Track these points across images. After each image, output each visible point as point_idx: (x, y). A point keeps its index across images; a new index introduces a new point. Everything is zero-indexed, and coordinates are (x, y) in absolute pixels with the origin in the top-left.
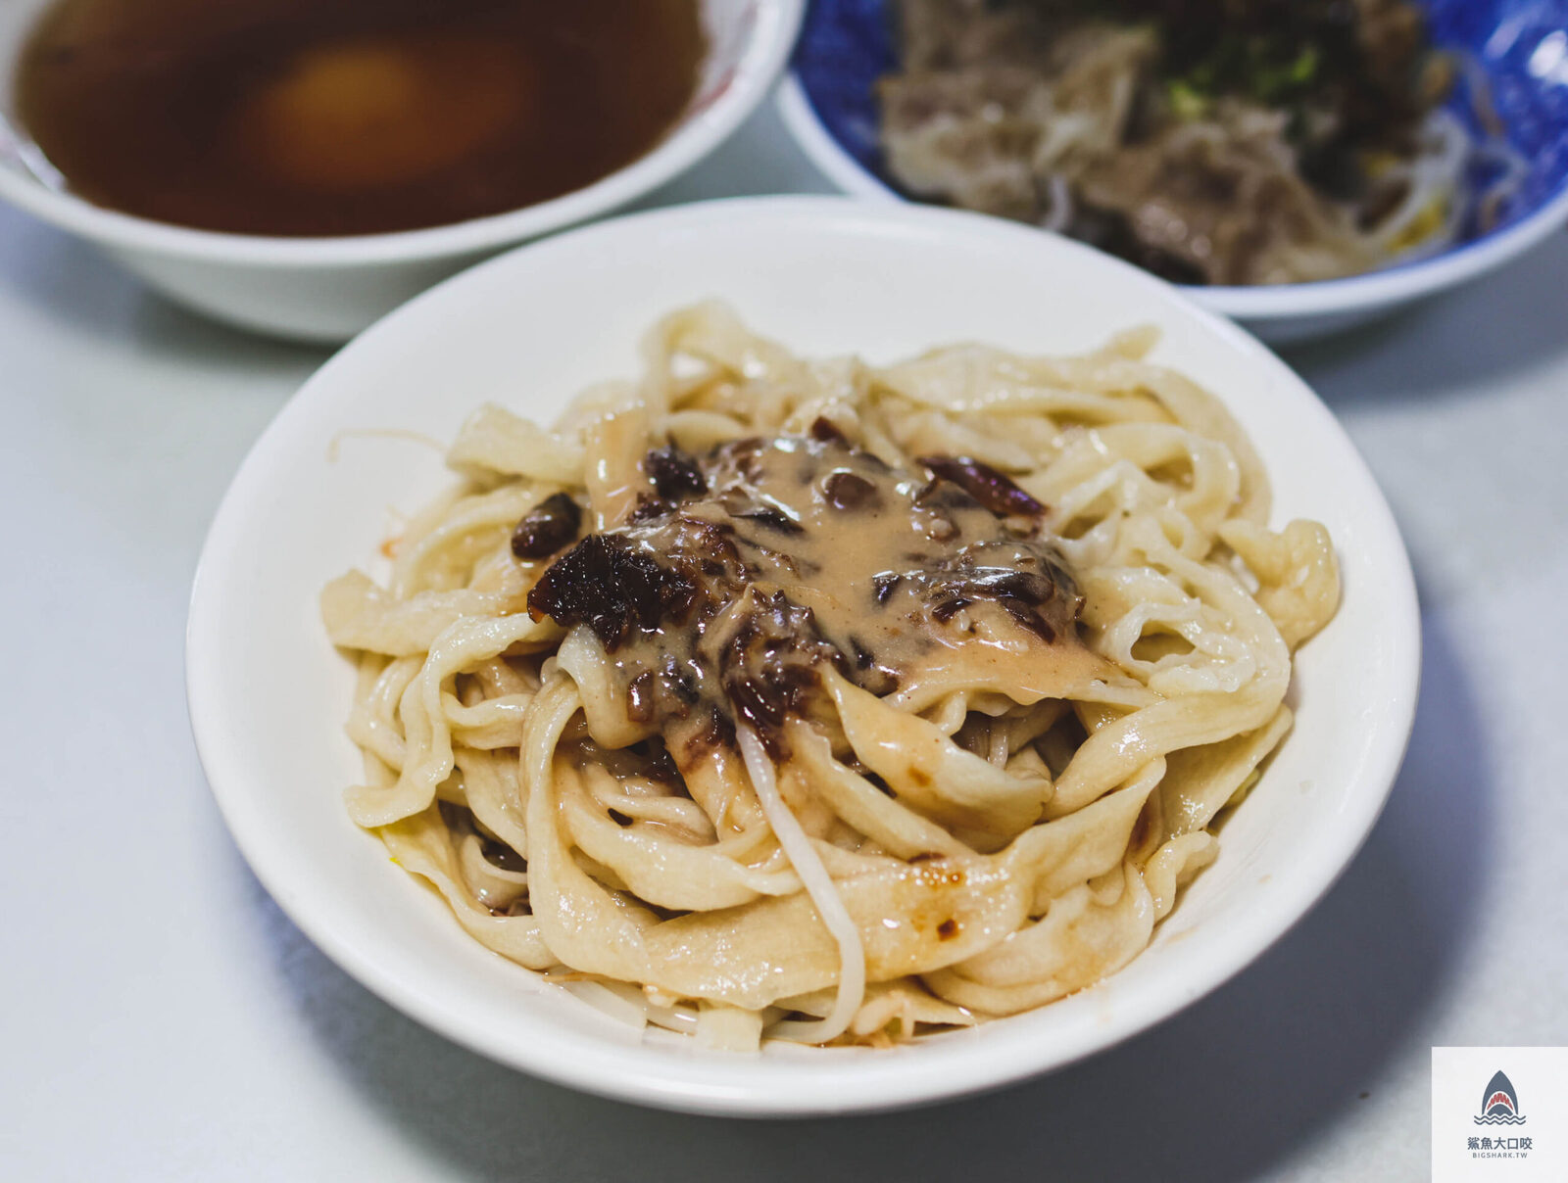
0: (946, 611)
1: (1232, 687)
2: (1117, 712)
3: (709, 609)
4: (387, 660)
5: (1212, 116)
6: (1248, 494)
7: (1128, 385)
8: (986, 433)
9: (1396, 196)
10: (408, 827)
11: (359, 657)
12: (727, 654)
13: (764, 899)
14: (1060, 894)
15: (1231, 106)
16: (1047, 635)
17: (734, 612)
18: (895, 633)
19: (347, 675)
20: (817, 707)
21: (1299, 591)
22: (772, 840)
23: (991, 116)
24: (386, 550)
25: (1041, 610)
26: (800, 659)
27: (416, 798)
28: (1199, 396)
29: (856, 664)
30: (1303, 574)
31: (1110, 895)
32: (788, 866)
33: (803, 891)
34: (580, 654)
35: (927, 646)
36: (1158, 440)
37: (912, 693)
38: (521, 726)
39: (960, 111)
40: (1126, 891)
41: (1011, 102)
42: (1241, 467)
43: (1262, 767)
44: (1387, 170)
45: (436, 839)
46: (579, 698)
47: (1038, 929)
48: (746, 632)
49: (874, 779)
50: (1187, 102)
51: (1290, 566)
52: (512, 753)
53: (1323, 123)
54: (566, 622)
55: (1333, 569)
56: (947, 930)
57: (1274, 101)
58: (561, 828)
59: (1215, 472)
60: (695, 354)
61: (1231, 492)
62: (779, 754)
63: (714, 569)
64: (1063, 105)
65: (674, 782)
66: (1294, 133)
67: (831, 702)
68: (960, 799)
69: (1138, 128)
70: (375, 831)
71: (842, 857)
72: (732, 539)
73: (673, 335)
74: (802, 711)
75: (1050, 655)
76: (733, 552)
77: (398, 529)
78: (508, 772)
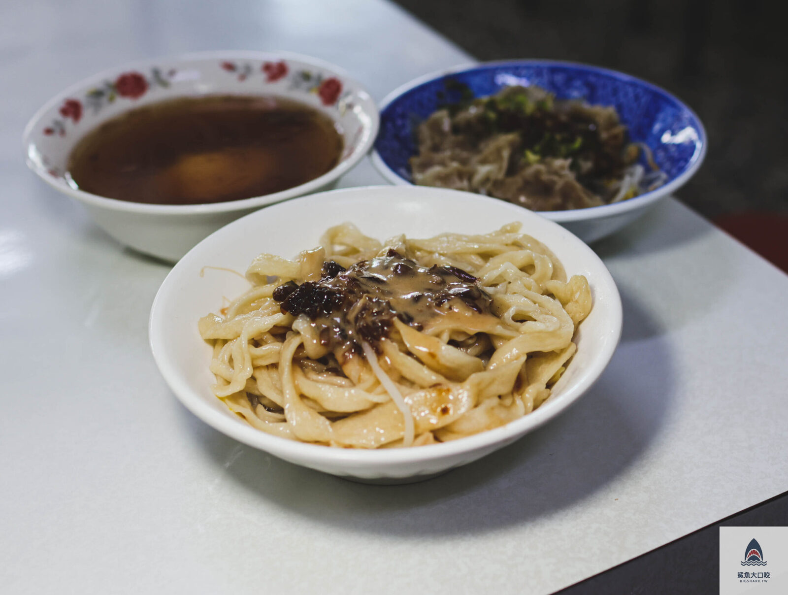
0: (439, 304)
1: (551, 329)
2: (506, 339)
3: (350, 304)
4: (225, 341)
5: (541, 162)
6: (557, 272)
7: (509, 242)
8: (455, 260)
9: (616, 192)
10: (234, 397)
11: (214, 342)
12: (357, 319)
13: (376, 405)
14: (489, 397)
15: (548, 159)
16: (480, 311)
17: (360, 304)
18: (421, 311)
19: (209, 348)
20: (393, 335)
21: (577, 302)
22: (378, 382)
23: (455, 165)
24: (223, 311)
25: (477, 302)
26: (385, 317)
27: (238, 386)
28: (536, 242)
29: (407, 319)
30: (577, 295)
31: (508, 401)
32: (385, 392)
33: (391, 400)
34: (302, 324)
35: (434, 315)
36: (521, 256)
37: (429, 331)
38: (279, 353)
39: (443, 163)
40: (514, 402)
41: (464, 162)
42: (554, 266)
43: (566, 365)
44: (613, 184)
45: (245, 402)
46: (302, 338)
47: (478, 409)
48: (365, 308)
49: (418, 360)
50: (531, 157)
51: (573, 294)
52: (275, 366)
53: (587, 165)
54: (295, 315)
55: (590, 291)
56: (445, 411)
57: (566, 157)
58: (296, 387)
59: (543, 267)
60: (341, 244)
61: (550, 273)
62: (379, 353)
63: (351, 292)
64: (484, 162)
65: (338, 372)
66: (573, 167)
67: (398, 332)
68: (448, 364)
69: (513, 169)
70: (222, 399)
71: (405, 389)
72: (358, 282)
73: (333, 236)
74: (387, 335)
75: (482, 318)
76: (358, 286)
77: (227, 305)
78: (274, 374)
